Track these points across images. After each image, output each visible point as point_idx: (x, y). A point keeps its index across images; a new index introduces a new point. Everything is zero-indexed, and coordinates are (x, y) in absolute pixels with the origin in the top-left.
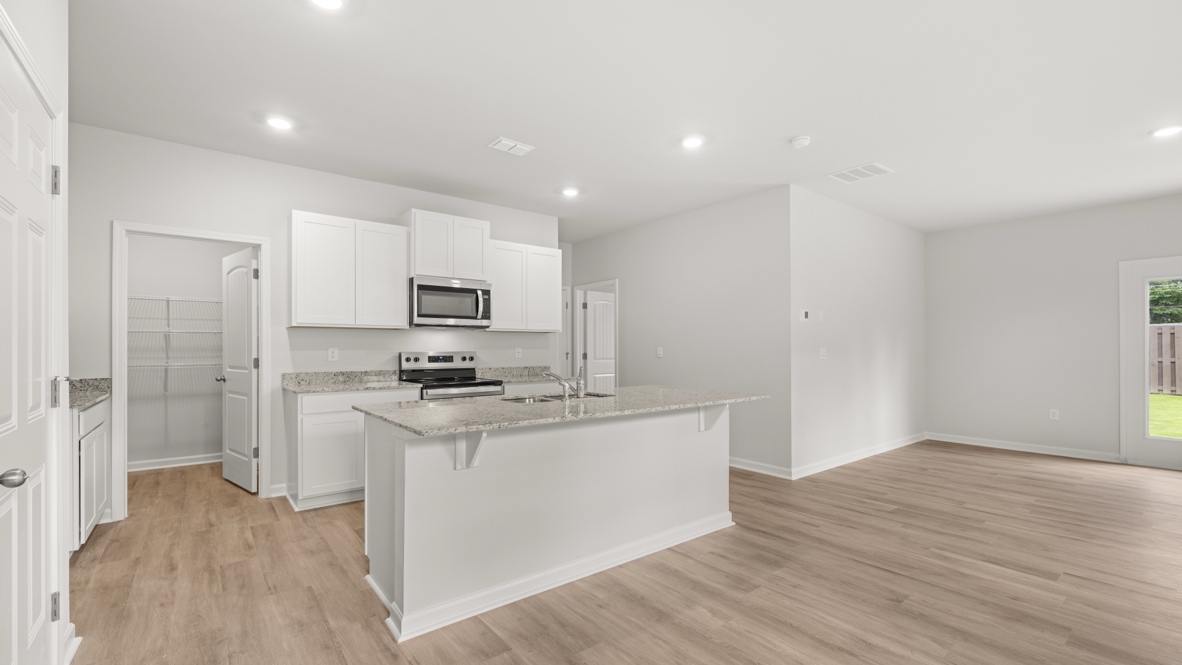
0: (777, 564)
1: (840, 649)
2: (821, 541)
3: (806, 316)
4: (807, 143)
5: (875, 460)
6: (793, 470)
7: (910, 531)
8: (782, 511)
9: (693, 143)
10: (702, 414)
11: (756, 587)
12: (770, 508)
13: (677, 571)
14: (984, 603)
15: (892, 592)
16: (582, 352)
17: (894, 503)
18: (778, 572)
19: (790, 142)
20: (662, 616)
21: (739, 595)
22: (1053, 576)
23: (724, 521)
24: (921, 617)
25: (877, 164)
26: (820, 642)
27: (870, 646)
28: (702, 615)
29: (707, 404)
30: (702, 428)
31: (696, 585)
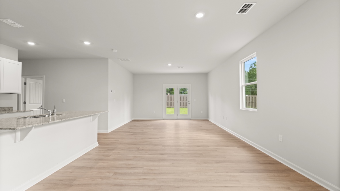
0: (113, 150)
1: (132, 159)
2: (120, 143)
3: (112, 92)
4: (116, 51)
5: (125, 125)
6: (109, 130)
7: (136, 137)
8: (109, 140)
9: (87, 43)
10: (92, 117)
11: (111, 155)
12: (106, 140)
13: (89, 158)
14: (151, 145)
15: (137, 148)
16: (23, 101)
17: (132, 133)
18: (114, 151)
19: (112, 50)
20: (91, 168)
21: (108, 158)
22: (158, 138)
23: (97, 145)
24: (143, 150)
25: (128, 59)
26: (128, 159)
27: (136, 157)
28: (101, 164)
29: (93, 114)
30: (92, 121)
31: (96, 160)
